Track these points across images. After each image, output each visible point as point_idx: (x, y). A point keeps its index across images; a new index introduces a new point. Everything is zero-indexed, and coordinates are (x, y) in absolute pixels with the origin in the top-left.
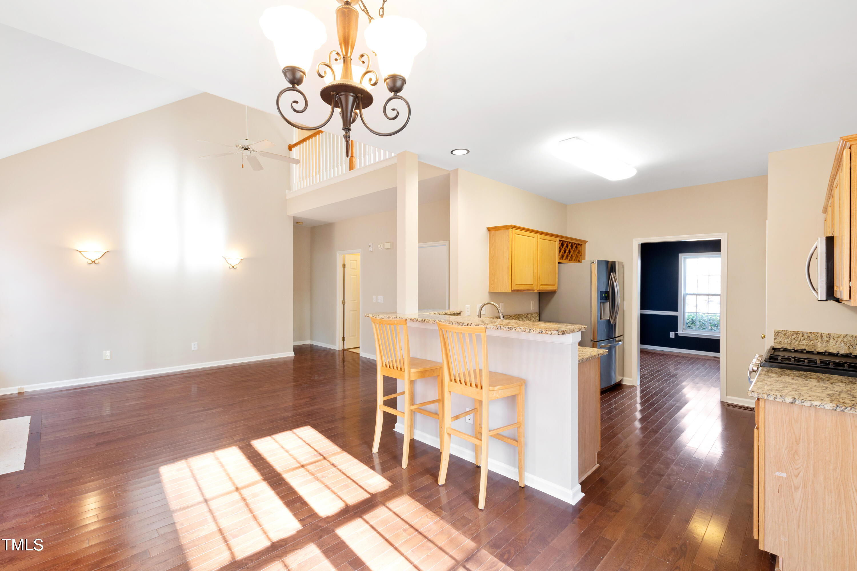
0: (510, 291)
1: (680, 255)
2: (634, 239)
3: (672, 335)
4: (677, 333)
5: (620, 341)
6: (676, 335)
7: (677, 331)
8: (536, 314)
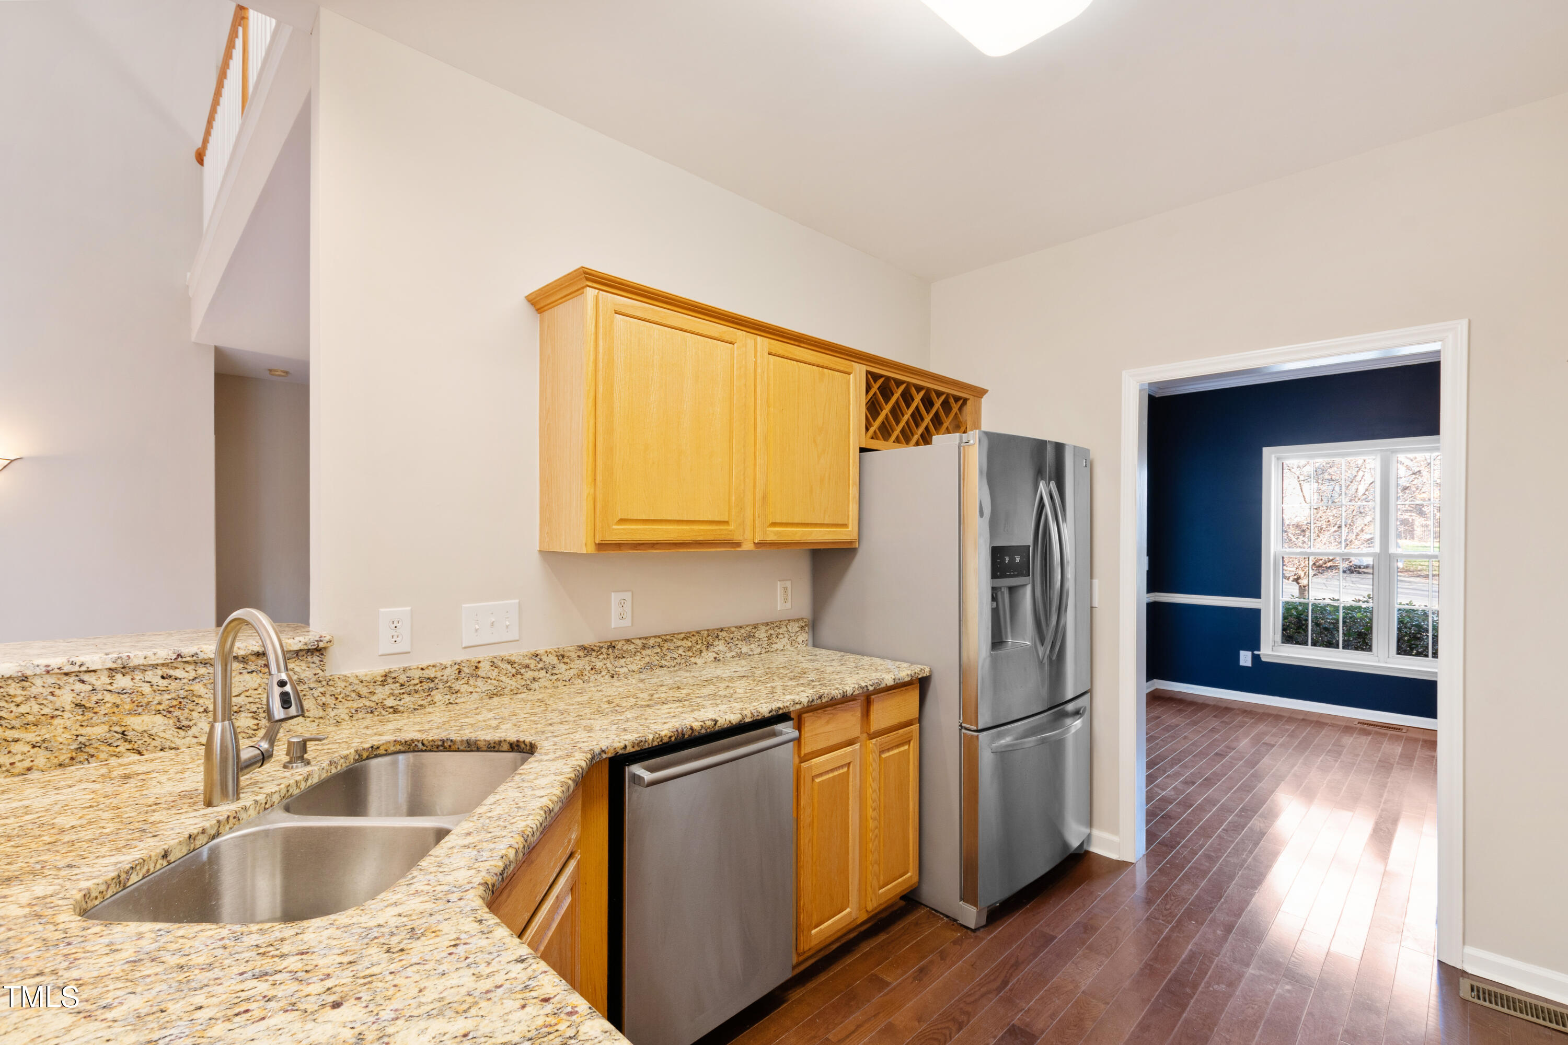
0: (591, 549)
1: (1266, 451)
2: (1124, 373)
3: (1245, 658)
4: (1259, 655)
5: (1077, 713)
6: (1256, 658)
7: (1259, 650)
8: (797, 625)
